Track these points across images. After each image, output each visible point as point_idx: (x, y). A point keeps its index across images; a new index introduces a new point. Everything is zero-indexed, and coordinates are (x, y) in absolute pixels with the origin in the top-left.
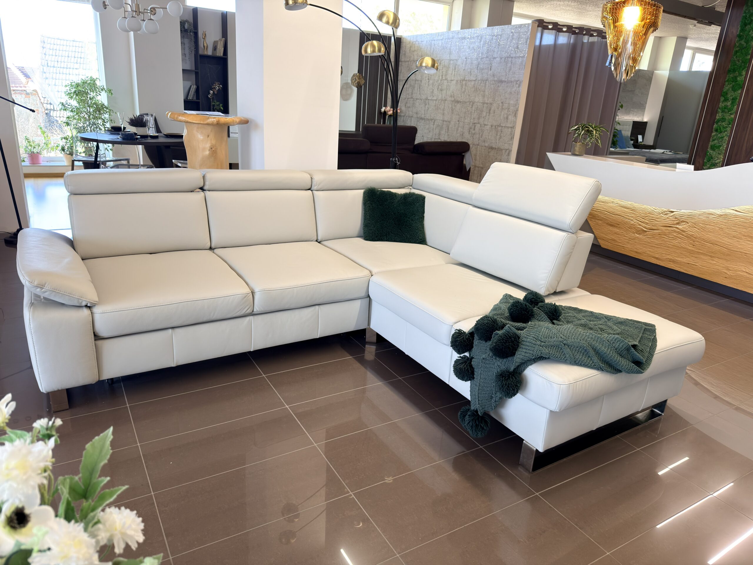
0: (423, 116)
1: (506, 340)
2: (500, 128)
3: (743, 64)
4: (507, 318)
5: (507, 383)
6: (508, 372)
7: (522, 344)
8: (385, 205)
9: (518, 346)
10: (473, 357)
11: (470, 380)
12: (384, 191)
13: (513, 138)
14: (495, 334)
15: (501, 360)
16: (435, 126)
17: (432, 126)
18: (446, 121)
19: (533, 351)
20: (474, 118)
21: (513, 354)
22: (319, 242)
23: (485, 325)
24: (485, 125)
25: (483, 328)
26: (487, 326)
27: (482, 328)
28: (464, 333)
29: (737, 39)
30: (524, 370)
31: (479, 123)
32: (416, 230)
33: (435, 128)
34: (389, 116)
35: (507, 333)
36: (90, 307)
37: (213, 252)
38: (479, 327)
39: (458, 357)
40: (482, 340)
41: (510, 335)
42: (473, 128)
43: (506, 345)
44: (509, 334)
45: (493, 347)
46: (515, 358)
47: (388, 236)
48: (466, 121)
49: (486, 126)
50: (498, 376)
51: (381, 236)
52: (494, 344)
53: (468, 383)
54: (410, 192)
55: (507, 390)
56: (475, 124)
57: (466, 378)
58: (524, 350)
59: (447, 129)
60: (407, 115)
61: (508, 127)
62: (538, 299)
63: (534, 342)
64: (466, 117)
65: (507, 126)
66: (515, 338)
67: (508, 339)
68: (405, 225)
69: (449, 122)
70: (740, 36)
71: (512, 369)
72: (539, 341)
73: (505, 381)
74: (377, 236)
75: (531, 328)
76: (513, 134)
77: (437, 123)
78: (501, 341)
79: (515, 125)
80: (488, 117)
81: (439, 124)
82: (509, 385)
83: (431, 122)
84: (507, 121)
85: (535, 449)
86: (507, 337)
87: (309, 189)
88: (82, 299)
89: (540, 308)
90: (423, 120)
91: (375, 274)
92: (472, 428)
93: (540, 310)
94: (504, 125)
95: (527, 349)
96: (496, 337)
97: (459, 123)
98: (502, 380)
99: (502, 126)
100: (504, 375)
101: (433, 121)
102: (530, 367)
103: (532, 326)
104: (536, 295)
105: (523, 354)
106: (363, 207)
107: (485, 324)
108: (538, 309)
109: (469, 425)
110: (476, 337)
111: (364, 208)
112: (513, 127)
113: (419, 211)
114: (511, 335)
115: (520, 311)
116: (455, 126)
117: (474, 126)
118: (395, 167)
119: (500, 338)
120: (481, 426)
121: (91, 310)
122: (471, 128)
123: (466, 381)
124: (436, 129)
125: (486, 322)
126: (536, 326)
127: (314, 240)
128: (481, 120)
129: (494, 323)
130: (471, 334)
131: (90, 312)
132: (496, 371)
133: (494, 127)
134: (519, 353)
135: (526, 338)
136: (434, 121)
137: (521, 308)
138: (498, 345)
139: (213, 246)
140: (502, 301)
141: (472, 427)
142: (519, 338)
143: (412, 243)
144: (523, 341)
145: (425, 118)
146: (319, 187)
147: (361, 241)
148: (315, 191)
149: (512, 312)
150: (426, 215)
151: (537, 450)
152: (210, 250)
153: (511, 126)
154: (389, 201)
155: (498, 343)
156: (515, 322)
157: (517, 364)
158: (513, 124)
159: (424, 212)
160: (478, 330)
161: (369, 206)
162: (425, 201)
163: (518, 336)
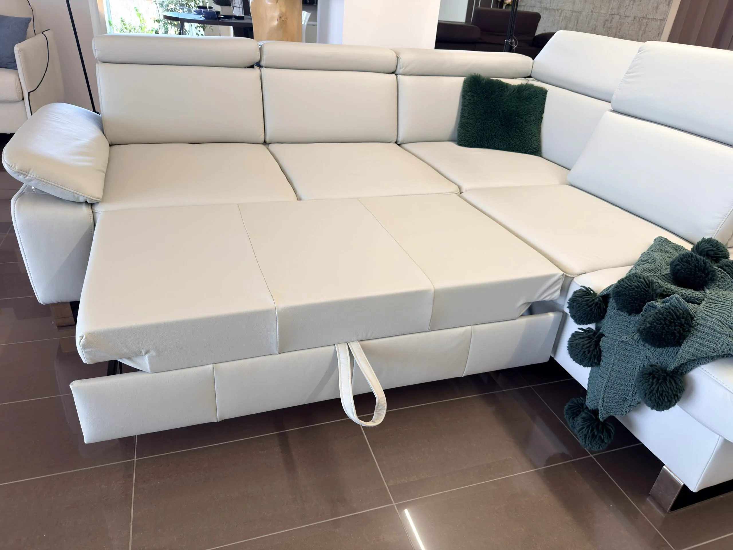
0: (548, 6)
1: (670, 322)
2: (646, 20)
4: (666, 277)
5: (660, 389)
6: (664, 370)
7: (696, 329)
8: (492, 99)
9: (689, 331)
10: (604, 333)
11: (591, 366)
12: (493, 80)
13: (662, 34)
14: (648, 305)
15: (653, 349)
16: (561, 18)
17: (557, 18)
18: (576, 12)
19: (715, 343)
20: (612, 8)
21: (679, 344)
22: (399, 145)
23: (633, 289)
24: (626, 16)
25: (629, 294)
26: (637, 291)
27: (627, 293)
28: (595, 294)
30: (691, 369)
31: (618, 14)
32: (530, 134)
33: (561, 20)
34: (506, 6)
35: (673, 308)
36: (92, 205)
37: (268, 149)
38: (621, 290)
39: (579, 329)
40: (622, 311)
41: (678, 314)
42: (610, 20)
43: (668, 329)
44: (676, 311)
45: (644, 329)
46: (681, 350)
47: (490, 141)
48: (602, 11)
49: (627, 18)
50: (646, 374)
51: (480, 141)
52: (648, 325)
53: (589, 369)
54: (527, 84)
55: (657, 400)
56: (613, 16)
57: (585, 362)
58: (699, 341)
59: (576, 22)
60: (528, 5)
61: (656, 20)
62: (721, 253)
63: (718, 329)
64: (603, 7)
65: (655, 18)
66: (686, 319)
67: (674, 319)
68: (516, 128)
69: (580, 13)
71: (672, 367)
72: (727, 328)
73: (658, 385)
74: (475, 141)
75: (711, 301)
76: (662, 28)
77: (565, 14)
78: (662, 321)
79: (667, 16)
80: (632, 6)
81: (567, 15)
82: (664, 394)
83: (557, 12)
84: (656, 12)
85: (683, 484)
86: (673, 316)
87: (393, 73)
88: (78, 193)
89: (725, 267)
90: (547, 10)
91: (466, 191)
92: (585, 438)
93: (725, 270)
94: (651, 17)
95: (704, 339)
96: (652, 312)
97: (592, 15)
98: (653, 383)
99: (649, 18)
100: (657, 376)
101: (560, 11)
102: (702, 366)
103: (712, 297)
104: (717, 245)
105: (697, 346)
106: (461, 101)
107: (633, 287)
108: (720, 269)
109: (581, 432)
110: (612, 302)
111: (463, 102)
112: (663, 20)
113: (537, 109)
114: (680, 314)
115: (693, 270)
116: (587, 18)
117: (611, 18)
118: (510, 50)
119: (660, 316)
120: (600, 437)
121: (93, 208)
122: (607, 20)
123: (585, 366)
124: (562, 22)
125: (636, 284)
126: (719, 300)
127: (393, 142)
128: (622, 11)
129: (649, 287)
130: (605, 297)
131: (91, 211)
132: (640, 364)
133: (637, 19)
134: (690, 343)
135: (704, 319)
136: (562, 12)
137: (696, 267)
138: (655, 326)
139: (268, 140)
140: (654, 248)
141: (585, 436)
142: (692, 318)
143: (522, 153)
144: (698, 324)
145: (550, 8)
146: (407, 69)
147: (454, 147)
148: (400, 76)
149: (678, 270)
150: (545, 116)
151: (685, 487)
152: (264, 145)
153: (661, 18)
154: (497, 93)
155: (655, 324)
156: (682, 287)
157: (682, 361)
158: (664, 15)
159: (542, 112)
160: (620, 296)
161: (470, 99)
162: (546, 96)
163: (691, 315)
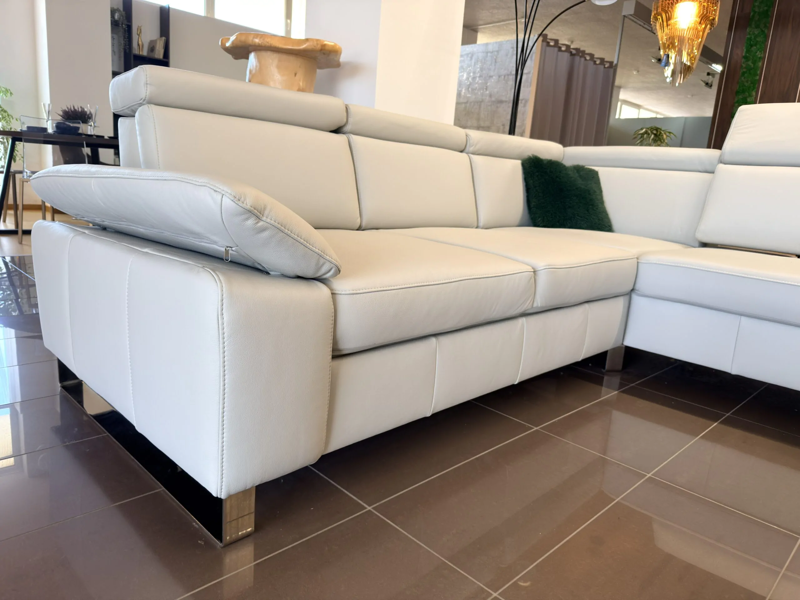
3: (752, 85)
29: (743, 60)
70: (745, 57)
87: (463, 151)
131: (330, 292)
146: (476, 149)
148: (471, 155)
162: (599, 177)
